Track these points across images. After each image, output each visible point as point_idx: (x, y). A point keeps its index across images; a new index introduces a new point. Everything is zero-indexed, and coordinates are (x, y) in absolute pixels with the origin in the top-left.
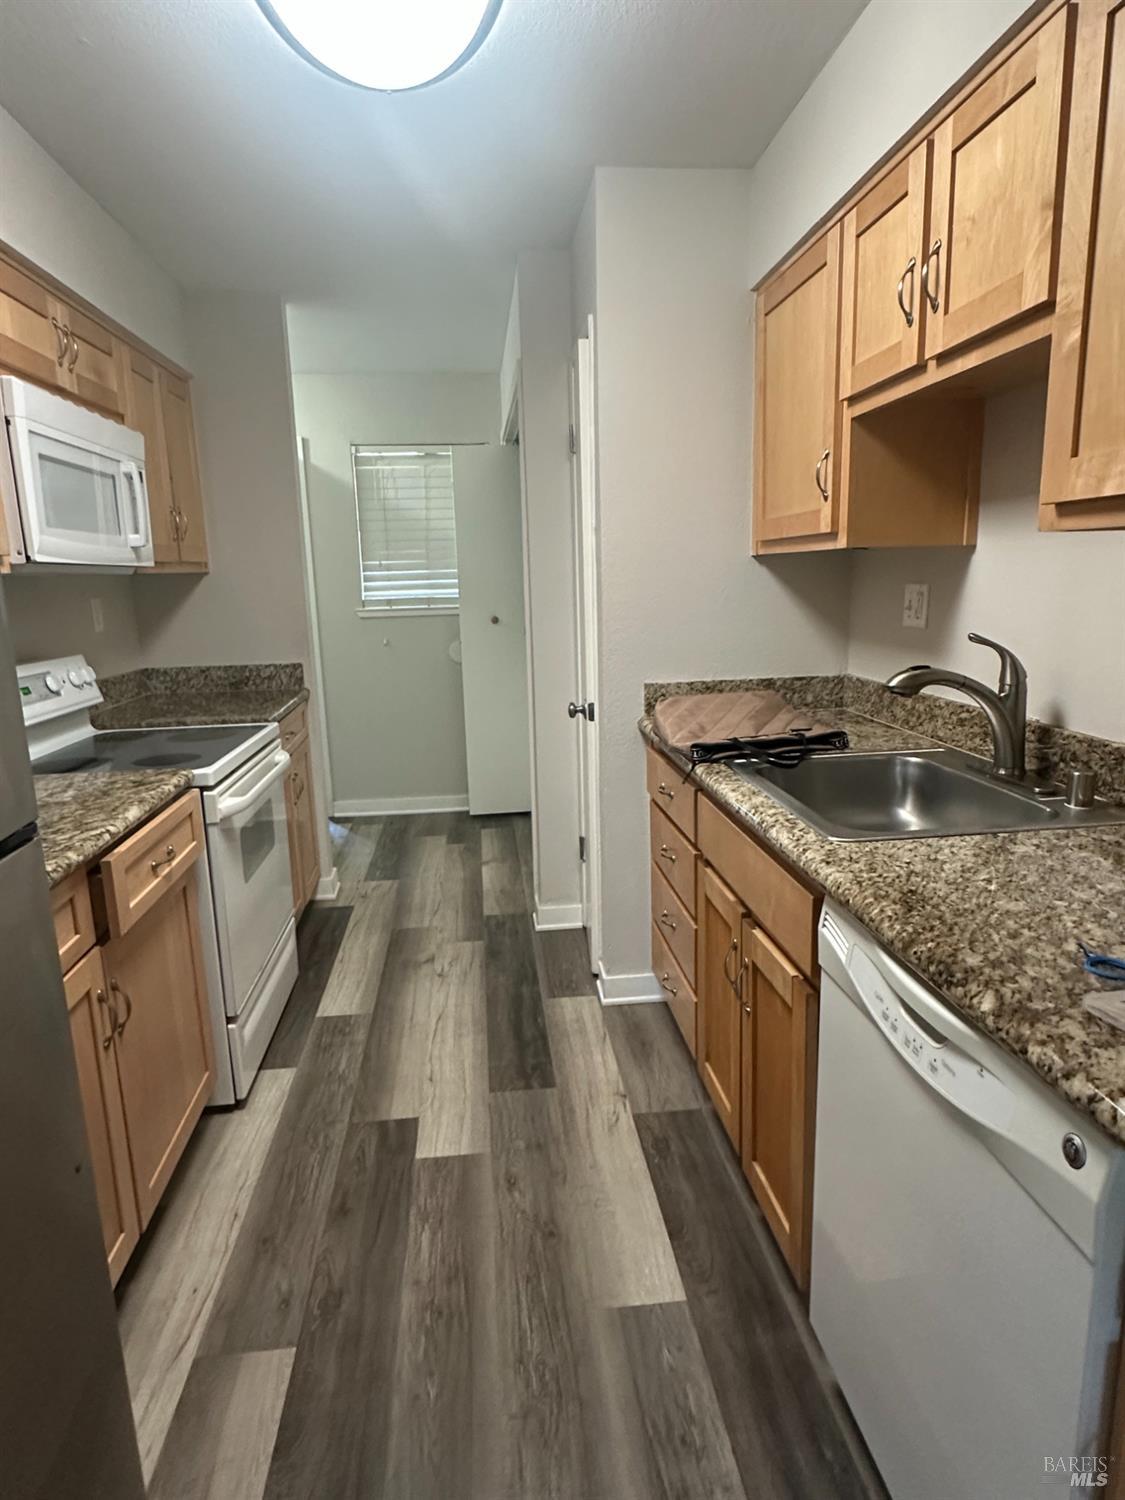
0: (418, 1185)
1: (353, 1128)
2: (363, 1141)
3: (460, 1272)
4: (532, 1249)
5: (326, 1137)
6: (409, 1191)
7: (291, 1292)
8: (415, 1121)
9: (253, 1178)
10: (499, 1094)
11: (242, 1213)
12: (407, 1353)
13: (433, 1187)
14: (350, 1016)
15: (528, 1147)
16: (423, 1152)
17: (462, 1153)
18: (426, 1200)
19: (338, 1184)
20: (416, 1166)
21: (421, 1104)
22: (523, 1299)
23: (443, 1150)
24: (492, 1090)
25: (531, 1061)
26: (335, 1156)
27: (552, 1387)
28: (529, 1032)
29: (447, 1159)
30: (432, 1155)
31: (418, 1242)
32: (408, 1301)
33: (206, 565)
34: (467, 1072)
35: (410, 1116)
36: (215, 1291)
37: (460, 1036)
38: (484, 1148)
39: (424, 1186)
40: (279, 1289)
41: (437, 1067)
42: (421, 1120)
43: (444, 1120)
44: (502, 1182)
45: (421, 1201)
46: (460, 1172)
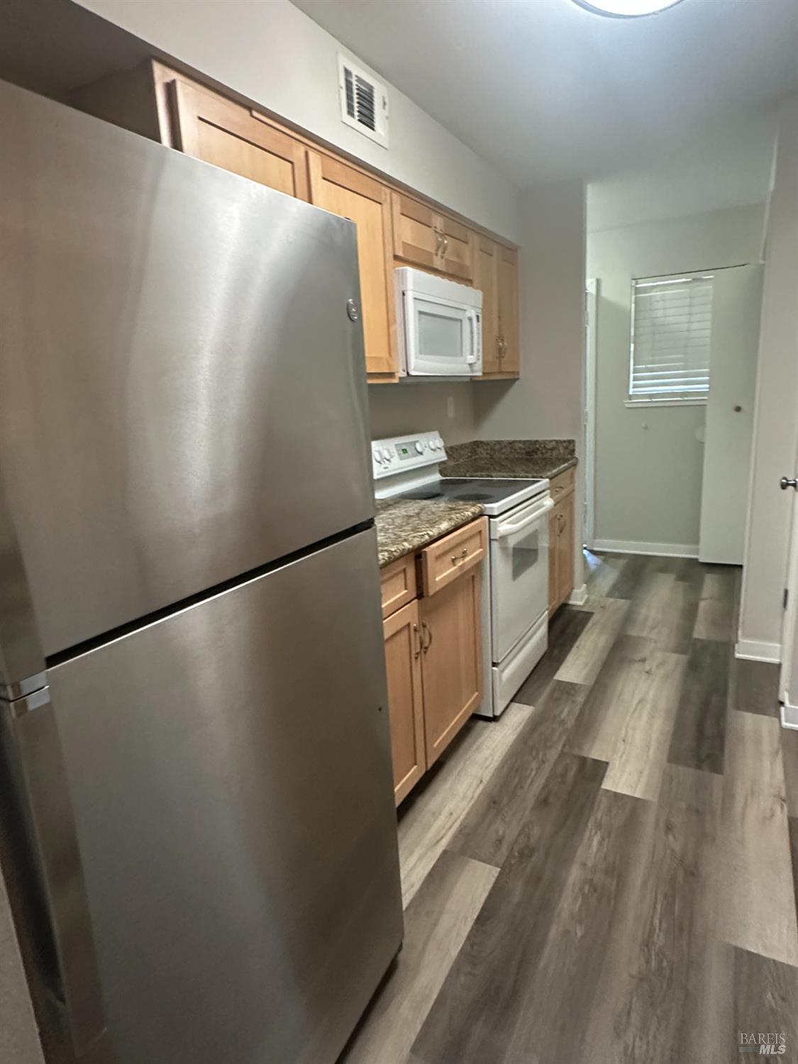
0: (599, 806)
1: (562, 755)
2: (568, 765)
3: (617, 870)
4: (673, 878)
5: (544, 754)
6: (592, 807)
7: (503, 837)
8: (607, 763)
9: (495, 763)
10: (674, 765)
11: (485, 782)
12: (567, 904)
13: (609, 809)
14: (576, 684)
15: (688, 809)
16: (607, 785)
17: (636, 796)
18: (602, 816)
19: (545, 786)
20: (601, 793)
21: (613, 755)
22: (659, 907)
23: (622, 789)
24: (669, 760)
25: (706, 751)
26: (547, 768)
27: (667, 972)
29: (624, 796)
30: (613, 790)
31: (591, 839)
32: (575, 874)
33: (518, 373)
34: (653, 743)
35: (604, 759)
36: (462, 817)
37: (653, 717)
38: (653, 798)
39: (603, 807)
40: (497, 832)
41: (630, 734)
42: (611, 764)
43: (627, 770)
44: (662, 825)
45: (599, 816)
46: (632, 807)
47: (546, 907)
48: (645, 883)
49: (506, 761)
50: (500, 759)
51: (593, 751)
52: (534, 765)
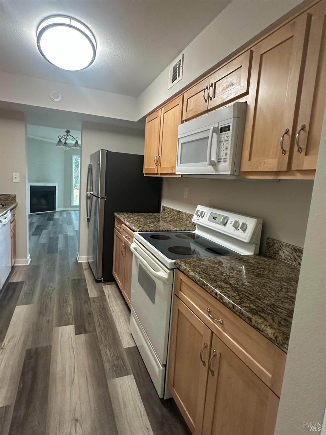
0: (73, 320)
1: (95, 330)
2: (91, 328)
3: (61, 307)
5: (101, 328)
6: (75, 318)
8: (76, 334)
9: (114, 318)
10: (48, 345)
11: (112, 313)
12: (70, 298)
15: (42, 330)
16: (72, 327)
17: (61, 327)
18: (70, 317)
19: (93, 318)
20: (74, 323)
21: (75, 339)
23: (67, 327)
24: (51, 346)
25: (33, 360)
26: (97, 324)
28: (30, 376)
29: (66, 325)
30: (70, 326)
31: (71, 310)
32: (72, 303)
34: (60, 352)
35: (78, 336)
36: (109, 302)
37: (63, 371)
38: (55, 329)
39: (71, 319)
41: (72, 354)
42: (75, 335)
43: (67, 335)
44: (51, 322)
45: (71, 317)
46: (62, 322)
47: (75, 296)
48: (53, 307)
49: (112, 320)
50: (115, 320)
51: (84, 338)
52: (102, 323)
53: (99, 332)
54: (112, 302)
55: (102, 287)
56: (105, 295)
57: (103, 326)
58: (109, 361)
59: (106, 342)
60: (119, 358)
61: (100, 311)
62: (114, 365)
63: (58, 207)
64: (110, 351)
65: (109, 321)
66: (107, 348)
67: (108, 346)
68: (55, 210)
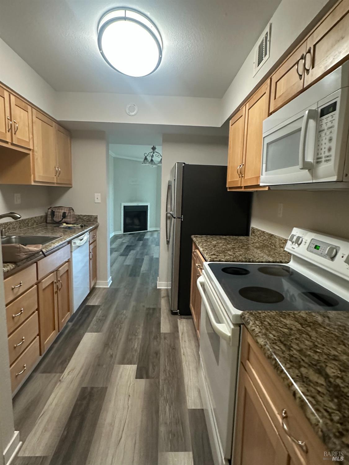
0: (137, 358)
1: (158, 377)
2: (154, 372)
3: (128, 340)
5: (166, 375)
6: (139, 356)
8: (136, 378)
9: (184, 364)
10: (104, 386)
11: (183, 357)
12: (140, 330)
13: (133, 357)
15: (102, 365)
16: (134, 367)
17: (123, 365)
19: (159, 360)
20: (137, 363)
21: (134, 384)
23: (129, 367)
24: (106, 388)
25: (85, 402)
26: (162, 368)
28: (76, 423)
29: (128, 364)
30: (132, 365)
31: (138, 346)
32: (140, 337)
34: (114, 398)
35: (138, 380)
36: (181, 341)
37: (111, 424)
38: (116, 366)
39: (135, 357)
41: (126, 402)
42: (135, 378)
43: (127, 377)
44: (114, 356)
45: (136, 354)
46: (125, 361)
47: (145, 329)
48: (121, 339)
49: (180, 366)
50: (183, 366)
51: (144, 384)
52: (168, 368)
53: (162, 380)
54: (185, 342)
55: (177, 321)
56: (178, 332)
57: (168, 372)
58: (166, 423)
59: (167, 395)
60: (179, 422)
61: (169, 351)
62: (171, 430)
63: (150, 227)
64: (170, 410)
65: (176, 367)
66: (167, 404)
67: (169, 402)
68: (147, 230)
